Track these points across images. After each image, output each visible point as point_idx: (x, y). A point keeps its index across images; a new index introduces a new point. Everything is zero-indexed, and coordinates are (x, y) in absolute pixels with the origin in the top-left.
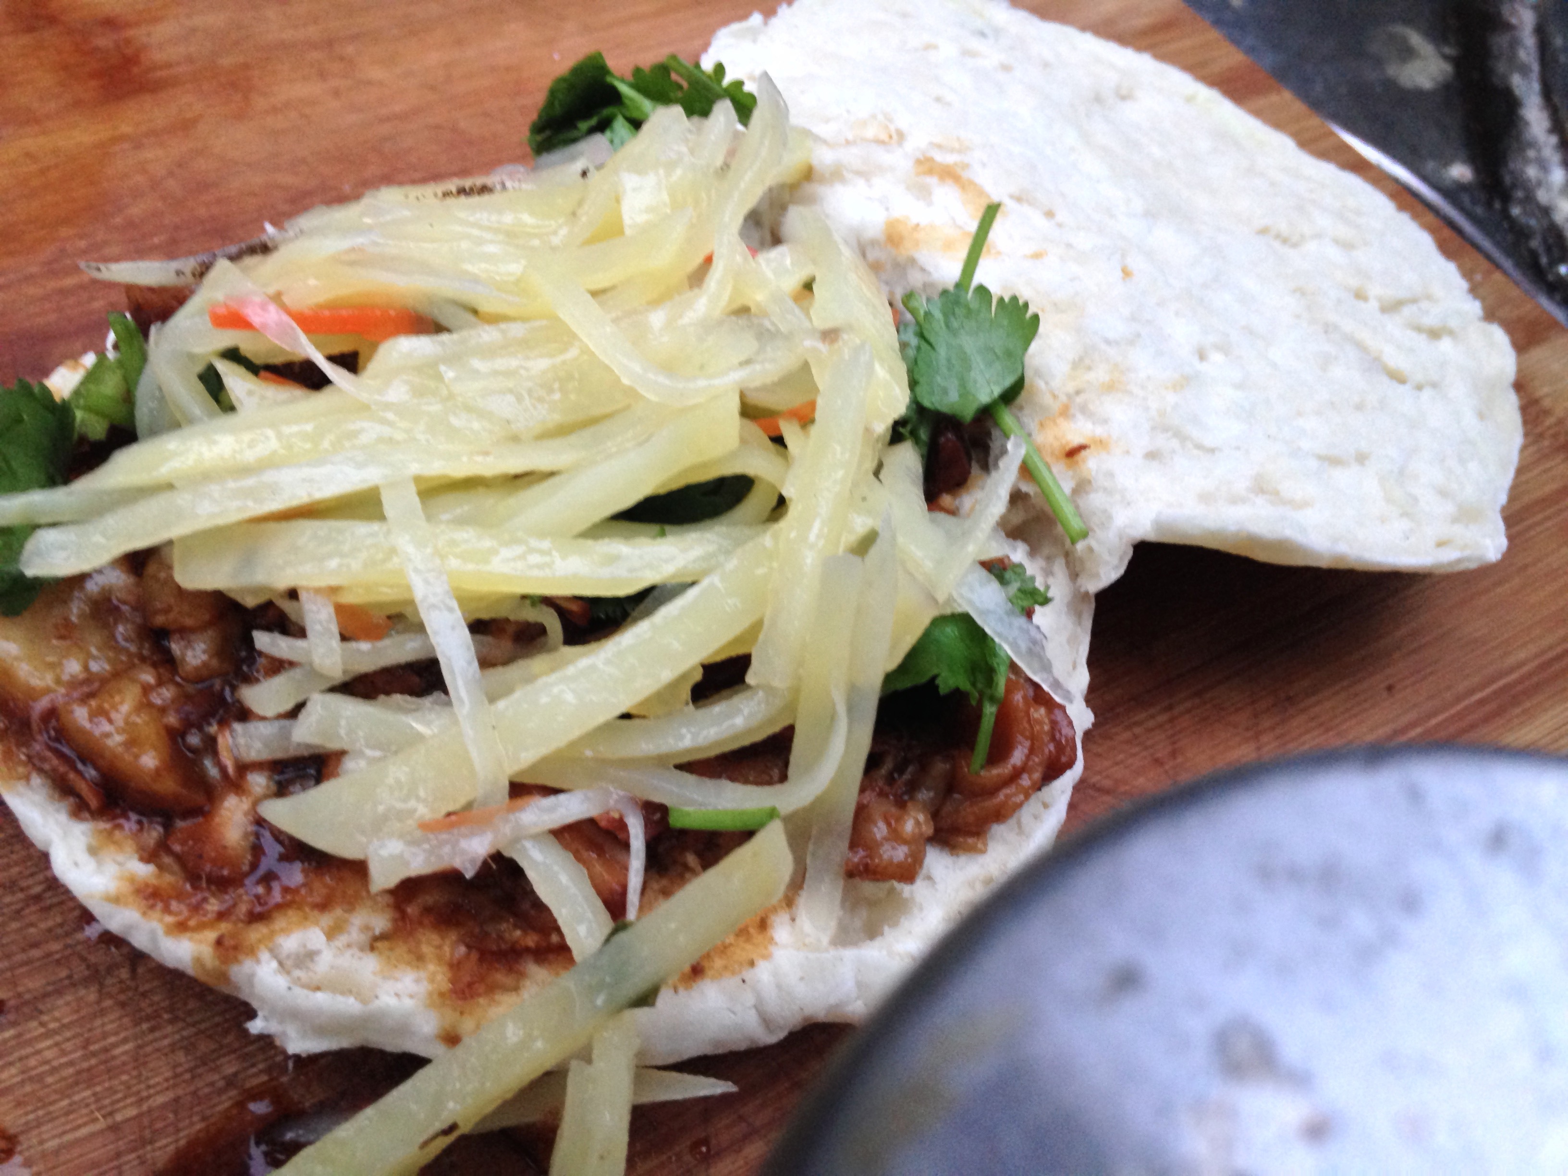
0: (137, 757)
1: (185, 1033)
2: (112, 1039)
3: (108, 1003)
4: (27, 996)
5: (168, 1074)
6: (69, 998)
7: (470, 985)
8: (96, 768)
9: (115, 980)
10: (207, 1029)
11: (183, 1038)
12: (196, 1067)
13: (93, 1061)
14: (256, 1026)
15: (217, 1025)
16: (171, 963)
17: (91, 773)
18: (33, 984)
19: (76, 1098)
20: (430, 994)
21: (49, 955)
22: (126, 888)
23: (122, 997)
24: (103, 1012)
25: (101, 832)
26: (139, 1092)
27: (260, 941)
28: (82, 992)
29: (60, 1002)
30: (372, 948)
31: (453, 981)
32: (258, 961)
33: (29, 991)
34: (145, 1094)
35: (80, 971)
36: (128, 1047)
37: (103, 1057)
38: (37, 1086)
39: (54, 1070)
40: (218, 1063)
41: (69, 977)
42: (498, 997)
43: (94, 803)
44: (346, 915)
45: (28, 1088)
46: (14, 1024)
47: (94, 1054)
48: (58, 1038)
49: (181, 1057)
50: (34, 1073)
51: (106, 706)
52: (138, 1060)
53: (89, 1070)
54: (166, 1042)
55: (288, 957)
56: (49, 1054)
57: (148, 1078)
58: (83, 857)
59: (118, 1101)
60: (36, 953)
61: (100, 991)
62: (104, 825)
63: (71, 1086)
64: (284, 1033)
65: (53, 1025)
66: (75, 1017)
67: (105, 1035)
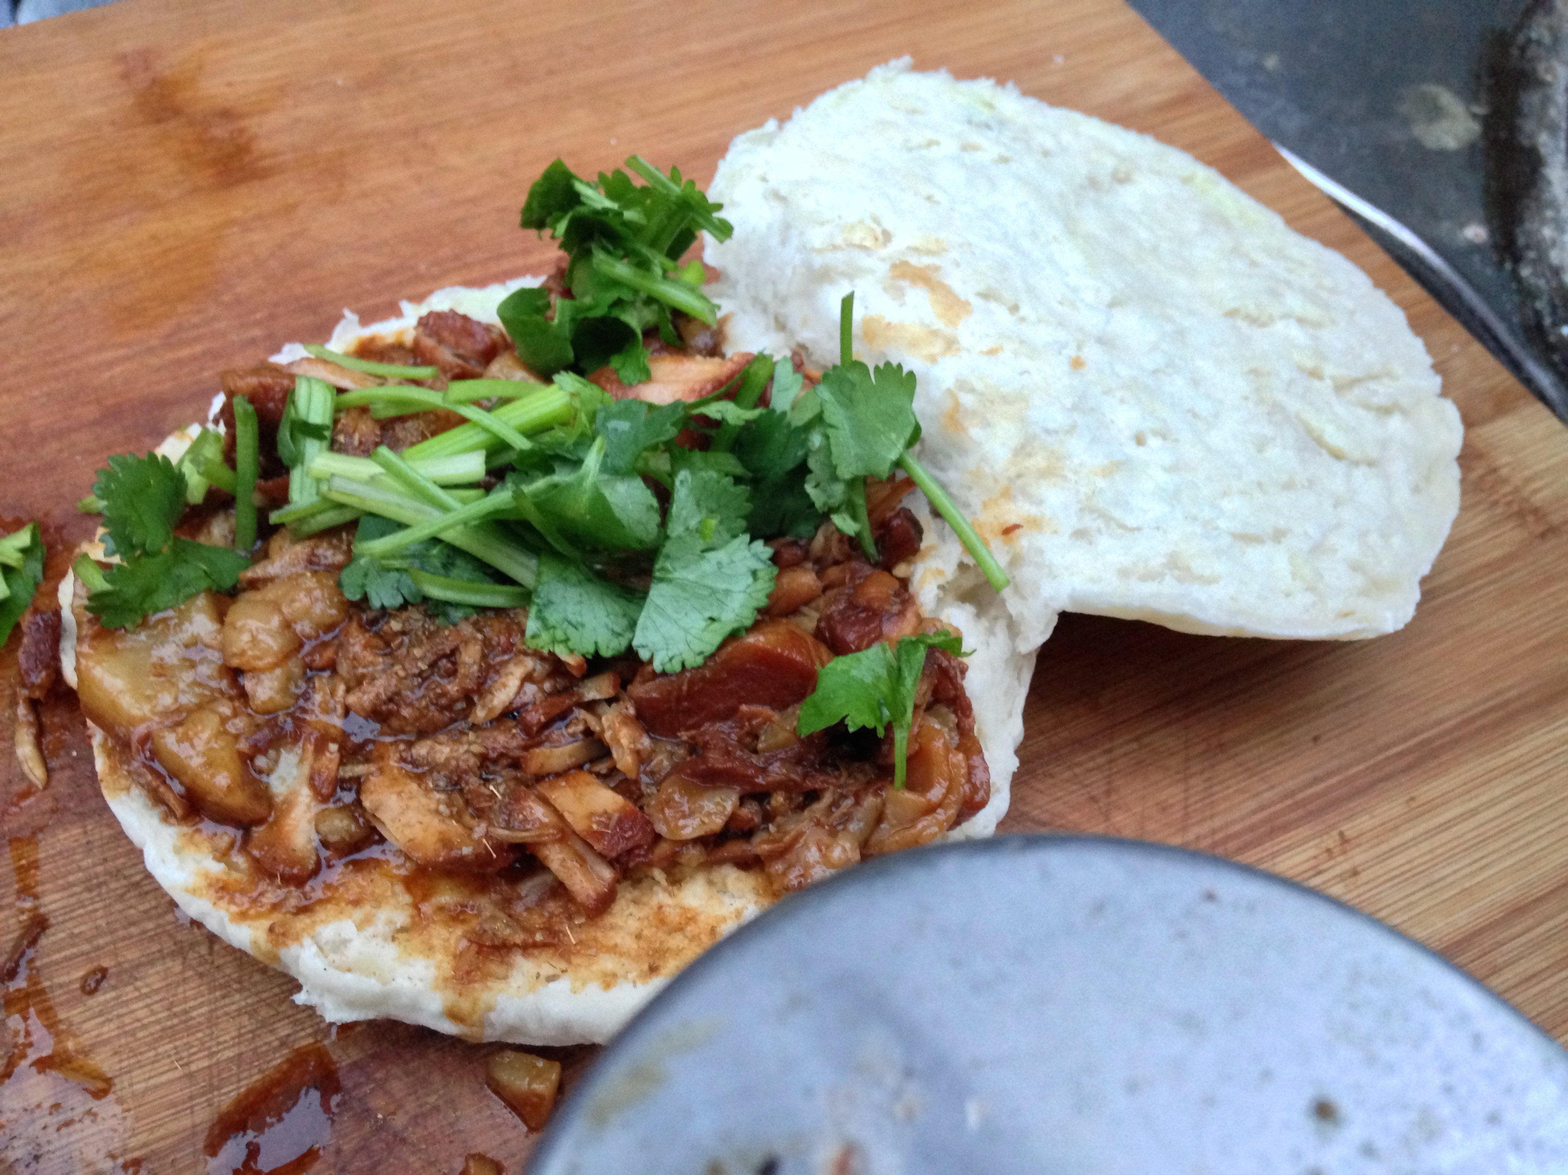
0: (213, 776)
1: (249, 1001)
2: (192, 1004)
3: (190, 973)
4: (126, 966)
5: (234, 1034)
6: (159, 968)
7: (468, 973)
8: (181, 783)
9: (196, 955)
10: (268, 998)
11: (247, 1005)
12: (258, 1029)
13: (175, 1021)
14: (300, 998)
15: (276, 995)
16: (236, 944)
17: (177, 787)
18: (132, 955)
19: (160, 1050)
20: (437, 979)
21: (144, 932)
22: (201, 883)
23: (201, 969)
24: (185, 980)
25: (184, 835)
26: (209, 1048)
27: (303, 930)
28: (170, 964)
29: (151, 971)
30: (394, 939)
31: (455, 969)
32: (302, 946)
33: (127, 961)
34: (215, 1049)
35: (169, 946)
36: (203, 1010)
37: (183, 1018)
38: (130, 1039)
39: (144, 1027)
40: (275, 1026)
41: (160, 951)
42: (489, 984)
43: (179, 812)
44: (374, 910)
45: (123, 1041)
46: (114, 988)
47: (175, 1015)
48: (149, 1001)
49: (245, 1020)
50: (127, 1028)
51: (191, 733)
52: (211, 1021)
53: (171, 1027)
54: (234, 1007)
55: (327, 943)
56: (141, 1014)
57: (218, 1037)
58: (170, 856)
59: (195, 1054)
60: (134, 930)
61: (183, 963)
62: (185, 829)
63: (156, 1041)
64: (323, 1004)
65: (145, 990)
66: (164, 984)
67: (186, 1000)
